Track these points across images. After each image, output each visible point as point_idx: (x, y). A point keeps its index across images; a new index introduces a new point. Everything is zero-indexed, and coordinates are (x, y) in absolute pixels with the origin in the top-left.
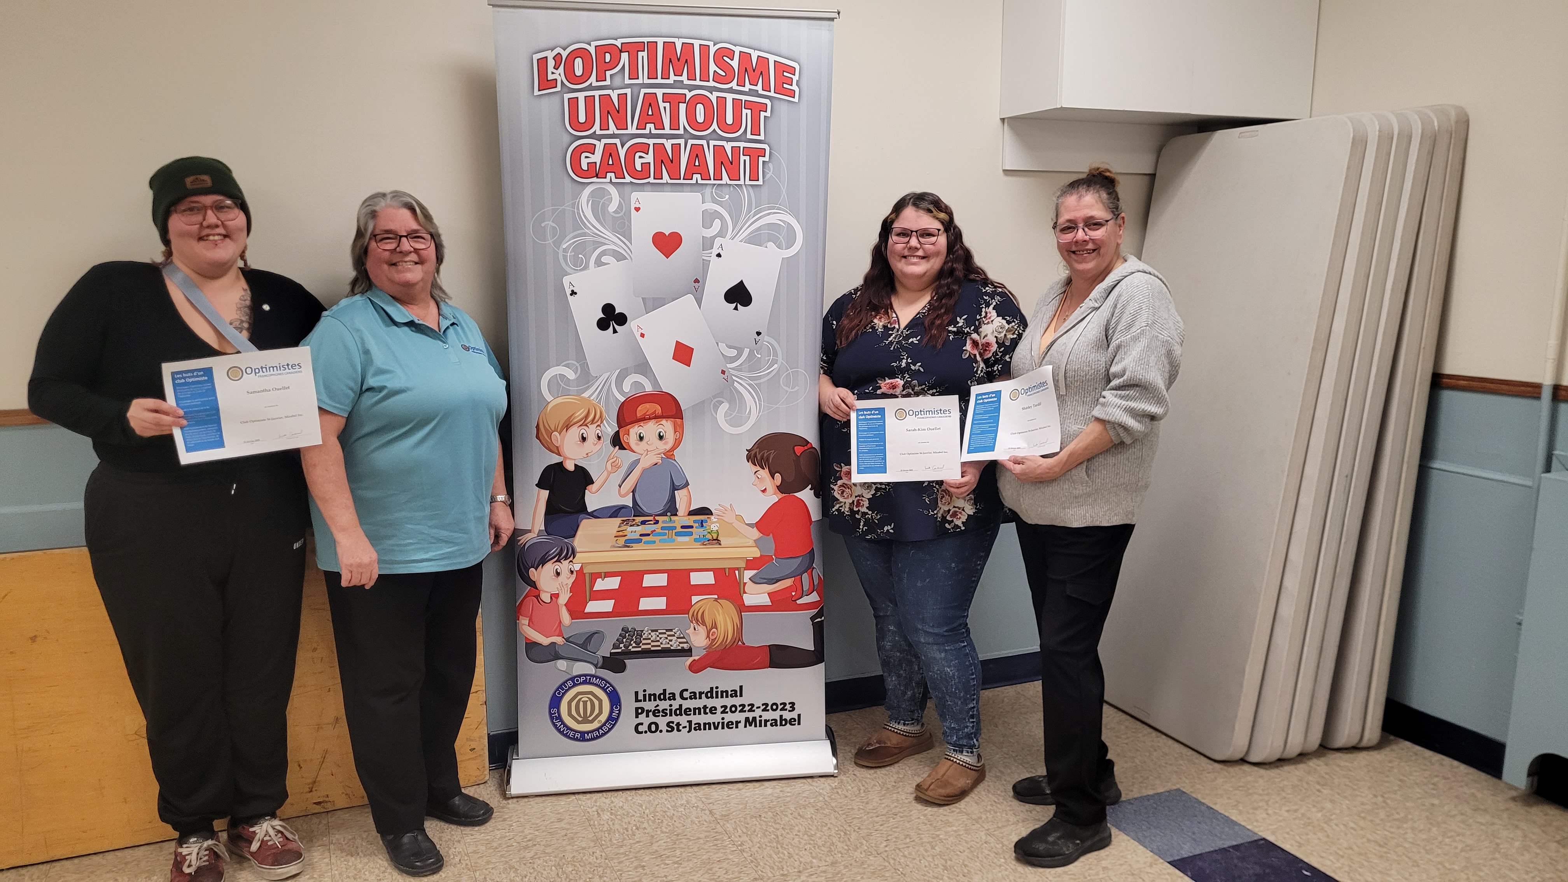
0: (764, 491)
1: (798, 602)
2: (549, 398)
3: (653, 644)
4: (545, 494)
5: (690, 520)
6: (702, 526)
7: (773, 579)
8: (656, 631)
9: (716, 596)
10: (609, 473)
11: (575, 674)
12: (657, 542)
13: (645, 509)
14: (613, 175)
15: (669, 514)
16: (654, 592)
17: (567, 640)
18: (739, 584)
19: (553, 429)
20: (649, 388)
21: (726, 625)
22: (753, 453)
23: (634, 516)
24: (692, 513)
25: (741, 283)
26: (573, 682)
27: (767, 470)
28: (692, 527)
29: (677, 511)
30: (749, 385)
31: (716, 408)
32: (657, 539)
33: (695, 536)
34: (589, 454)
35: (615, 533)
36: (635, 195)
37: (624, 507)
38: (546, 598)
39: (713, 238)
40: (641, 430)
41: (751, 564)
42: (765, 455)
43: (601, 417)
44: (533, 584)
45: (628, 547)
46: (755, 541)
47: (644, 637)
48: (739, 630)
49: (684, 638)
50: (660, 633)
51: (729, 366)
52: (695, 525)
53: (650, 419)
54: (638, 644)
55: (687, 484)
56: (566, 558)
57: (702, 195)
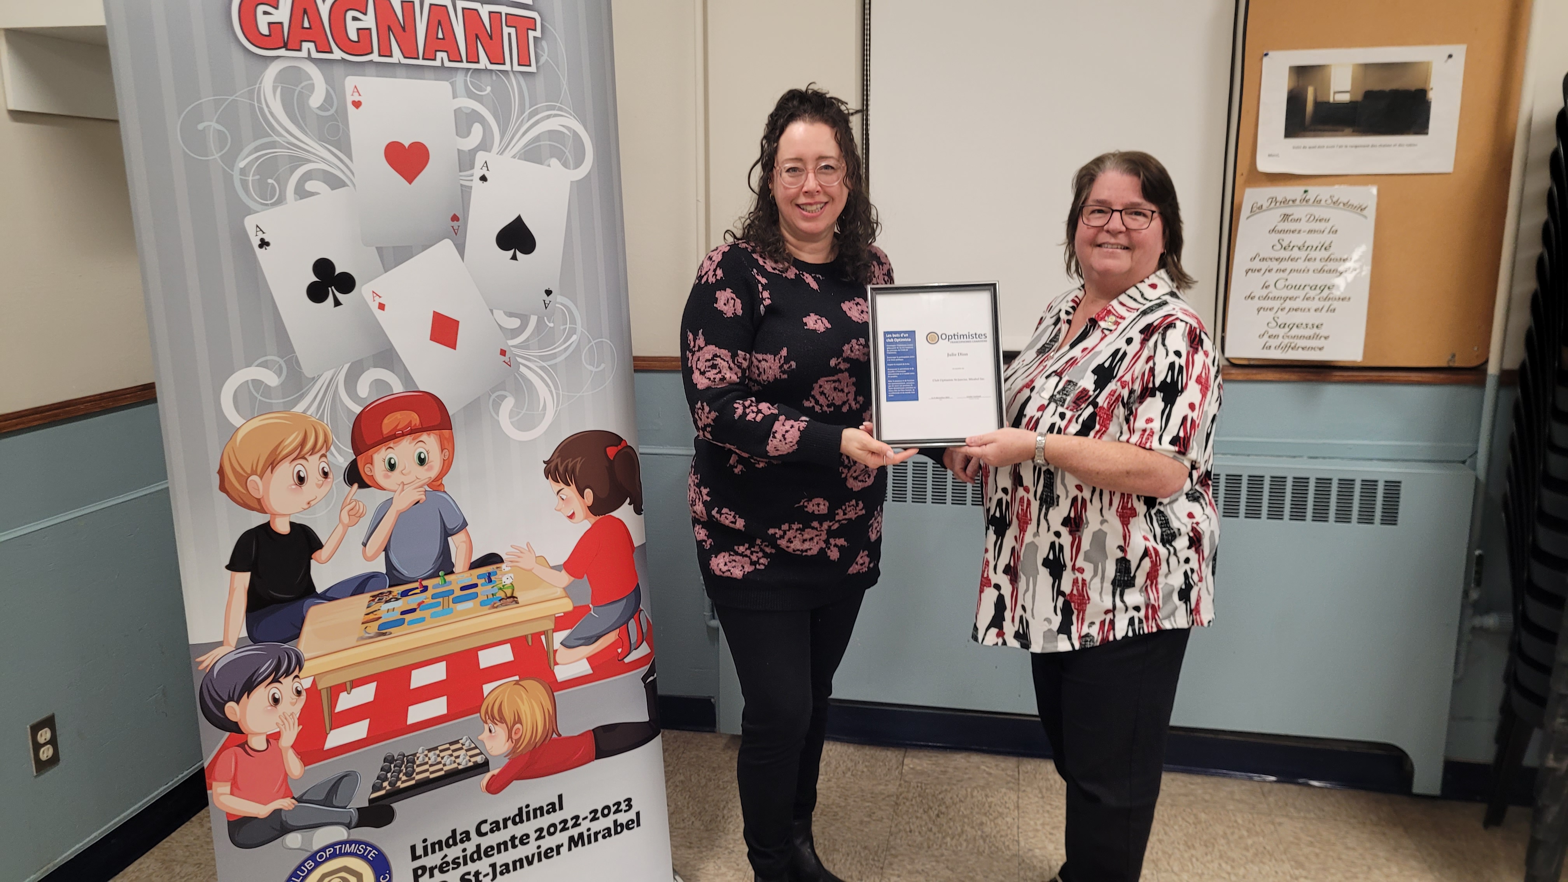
0: (571, 517)
1: (627, 660)
2: (236, 419)
3: (432, 769)
4: (244, 579)
5: (472, 577)
6: (490, 581)
7: (591, 637)
8: (436, 748)
10: (346, 527)
11: (316, 847)
12: (428, 618)
13: (405, 573)
15: (441, 573)
16: (429, 692)
17: (299, 800)
18: (547, 653)
19: (249, 472)
20: (398, 388)
21: (533, 714)
22: (553, 464)
23: (390, 586)
24: (475, 565)
25: (519, 221)
26: (315, 861)
27: (573, 486)
28: (475, 586)
29: (453, 566)
30: (542, 368)
31: (497, 405)
32: (426, 613)
33: (482, 598)
34: (312, 503)
35: (361, 617)
36: (351, 82)
37: (373, 576)
38: (258, 743)
39: (473, 152)
40: (390, 454)
41: (561, 623)
42: (570, 465)
43: (326, 441)
44: (234, 728)
45: (384, 634)
46: (564, 589)
47: (418, 762)
48: (553, 718)
49: (476, 748)
50: (441, 751)
51: (511, 342)
52: (480, 582)
53: (403, 435)
54: (409, 775)
55: (465, 524)
56: (287, 673)
57: (452, 84)
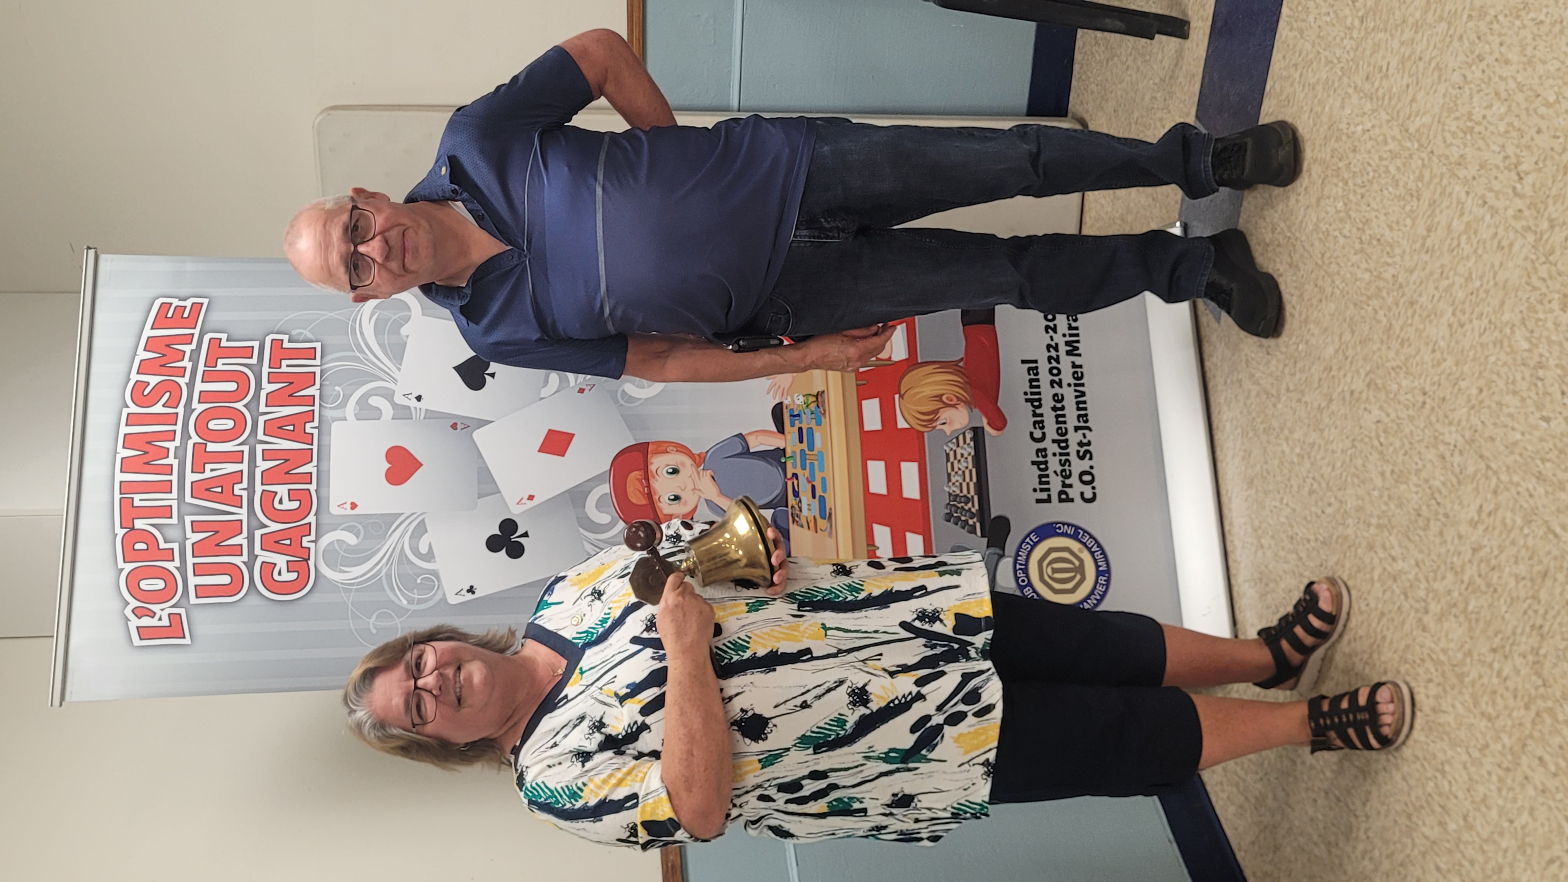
3: (968, 479)
8: (949, 475)
9: (897, 397)
11: (1013, 586)
12: (823, 475)
13: (777, 492)
14: (305, 539)
15: (783, 460)
16: (894, 478)
18: (879, 365)
21: (936, 383)
23: (787, 506)
24: (781, 429)
25: (458, 368)
26: (1025, 586)
28: (800, 429)
29: (778, 448)
31: (631, 399)
33: (813, 424)
35: (810, 534)
36: (334, 510)
39: (395, 406)
40: (665, 499)
47: (958, 492)
48: (943, 365)
50: (953, 469)
51: (572, 383)
52: (797, 423)
53: (649, 486)
54: (968, 500)
55: (740, 436)
57: (334, 420)
